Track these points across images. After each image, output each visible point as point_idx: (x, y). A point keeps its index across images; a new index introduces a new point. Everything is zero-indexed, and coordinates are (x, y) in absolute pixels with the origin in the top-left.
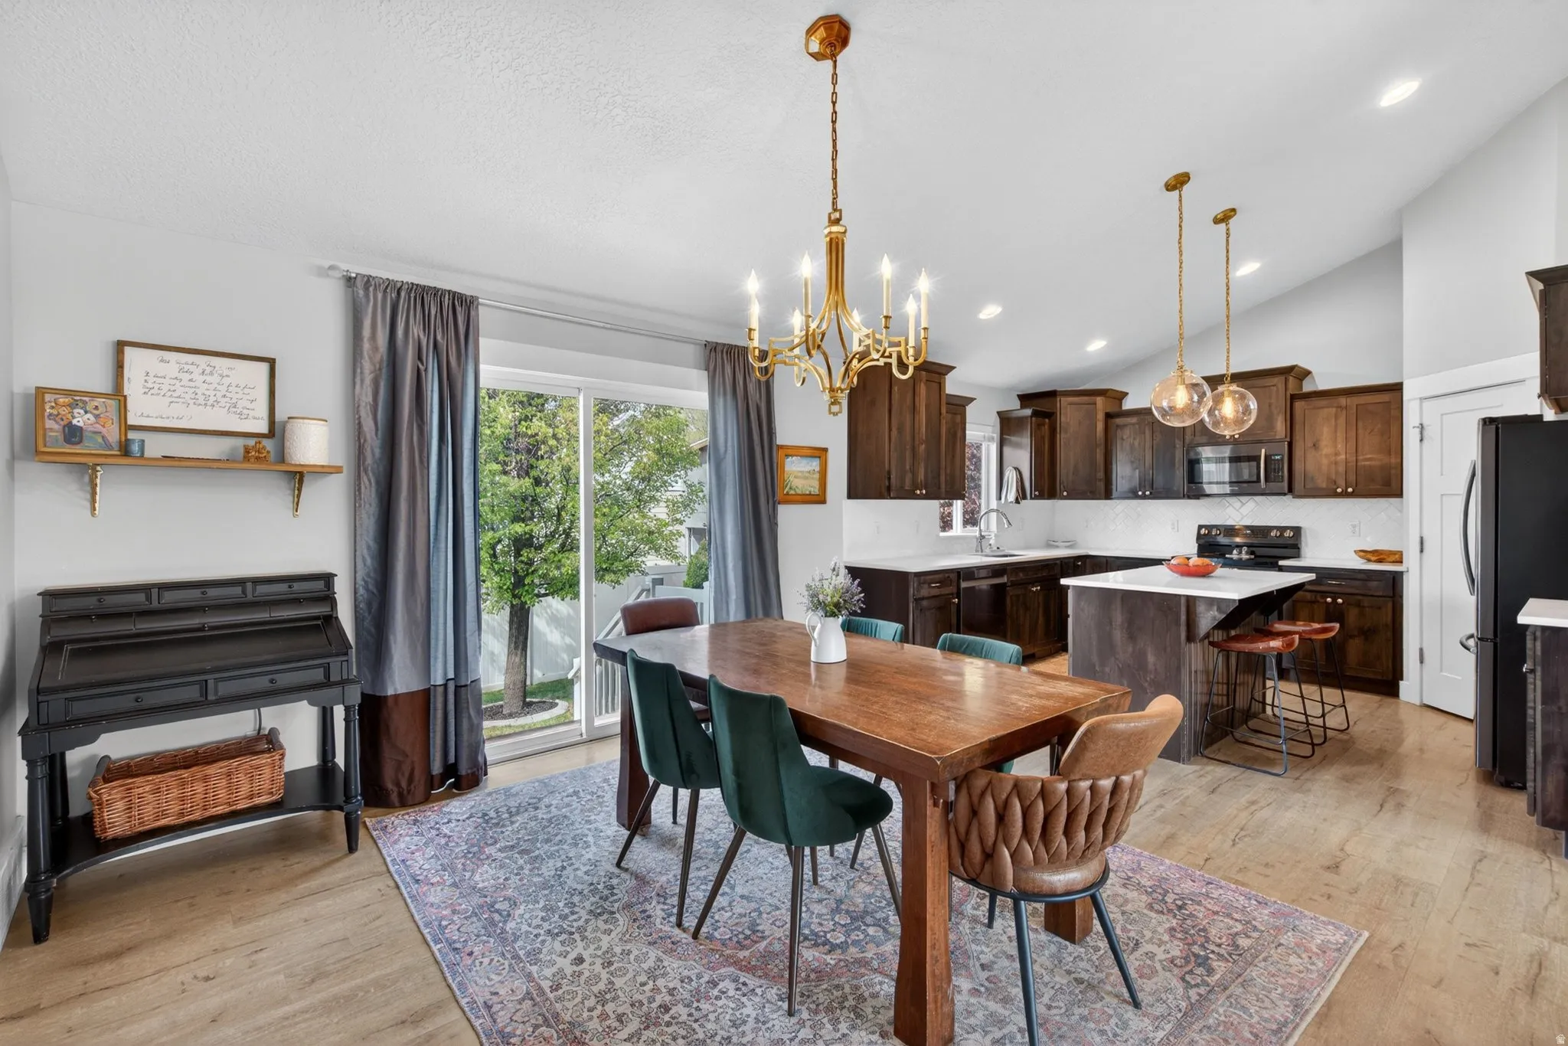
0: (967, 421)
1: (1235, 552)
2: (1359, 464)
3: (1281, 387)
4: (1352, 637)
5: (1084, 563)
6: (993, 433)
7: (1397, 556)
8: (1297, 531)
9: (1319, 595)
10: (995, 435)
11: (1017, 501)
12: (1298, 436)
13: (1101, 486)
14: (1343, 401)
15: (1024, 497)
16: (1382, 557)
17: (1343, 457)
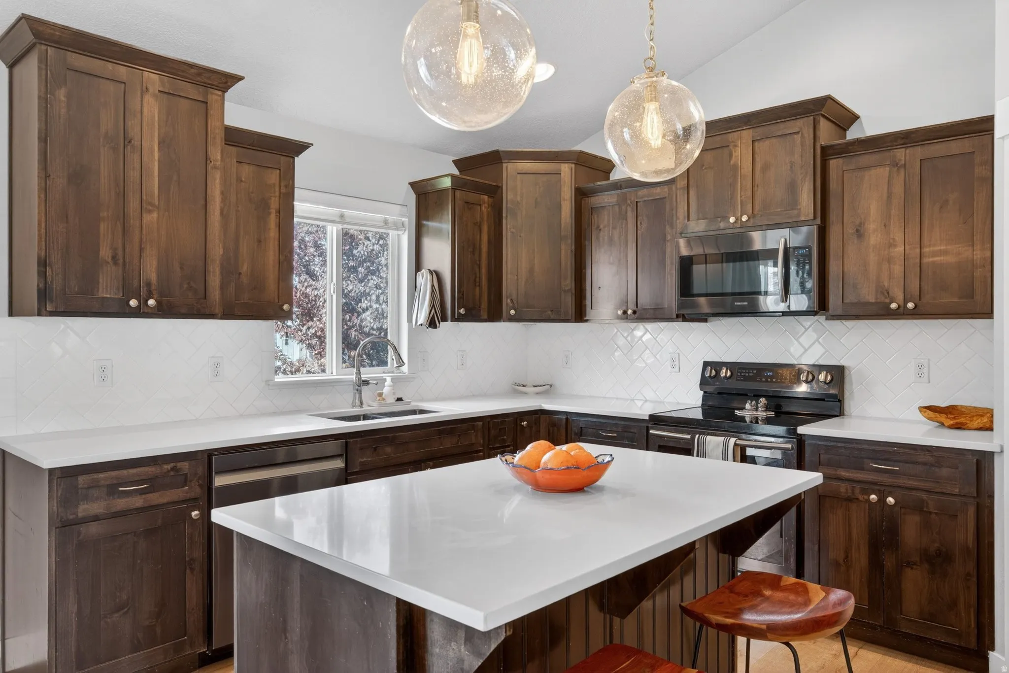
0: (297, 183)
1: (748, 406)
2: (926, 260)
3: (808, 133)
4: (910, 564)
5: (537, 422)
6: (402, 216)
7: (985, 420)
8: (838, 373)
9: (858, 487)
10: (405, 220)
11: (432, 324)
12: (833, 216)
13: (569, 301)
14: (901, 154)
15: (444, 319)
16: (962, 420)
17: (900, 249)
